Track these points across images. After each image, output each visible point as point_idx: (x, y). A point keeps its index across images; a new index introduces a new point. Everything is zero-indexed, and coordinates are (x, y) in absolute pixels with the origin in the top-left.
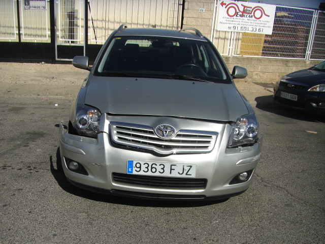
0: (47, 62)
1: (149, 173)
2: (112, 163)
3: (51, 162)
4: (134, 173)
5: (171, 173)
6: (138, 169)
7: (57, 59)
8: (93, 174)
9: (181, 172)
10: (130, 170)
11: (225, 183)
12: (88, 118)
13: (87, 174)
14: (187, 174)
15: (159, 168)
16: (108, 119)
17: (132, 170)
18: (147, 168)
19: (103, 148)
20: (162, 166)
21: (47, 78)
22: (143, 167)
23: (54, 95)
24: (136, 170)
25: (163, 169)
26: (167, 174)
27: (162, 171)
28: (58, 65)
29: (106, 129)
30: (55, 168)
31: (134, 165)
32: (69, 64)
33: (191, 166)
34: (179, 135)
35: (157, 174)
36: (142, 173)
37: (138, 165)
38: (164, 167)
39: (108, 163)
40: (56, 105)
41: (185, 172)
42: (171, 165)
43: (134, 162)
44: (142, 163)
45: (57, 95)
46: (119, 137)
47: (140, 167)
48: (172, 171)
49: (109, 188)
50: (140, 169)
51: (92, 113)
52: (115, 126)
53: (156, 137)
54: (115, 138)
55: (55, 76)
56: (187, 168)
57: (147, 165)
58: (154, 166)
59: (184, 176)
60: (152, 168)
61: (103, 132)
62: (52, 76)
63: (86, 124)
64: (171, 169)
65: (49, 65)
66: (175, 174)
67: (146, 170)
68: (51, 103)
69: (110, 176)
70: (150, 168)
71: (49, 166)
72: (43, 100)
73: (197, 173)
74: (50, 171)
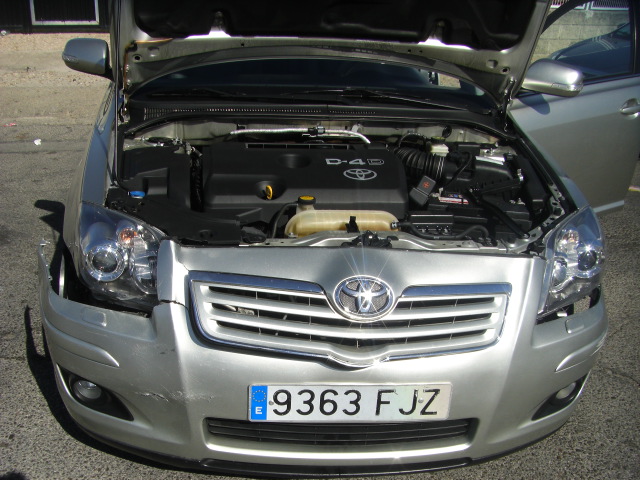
0: (13, 31)
1: (316, 417)
2: (202, 394)
3: (29, 329)
4: (271, 417)
5: (378, 412)
6: (283, 408)
7: (35, 22)
8: (146, 418)
9: (408, 408)
10: (258, 410)
11: (523, 420)
12: (120, 251)
13: (129, 417)
14: (423, 412)
15: (344, 402)
16: (180, 258)
17: (264, 410)
18: (309, 402)
19: (174, 349)
20: (354, 397)
21: (14, 69)
22: (298, 402)
23: (31, 115)
24: (276, 411)
25: (355, 403)
26: (367, 414)
27: (353, 408)
28: (38, 37)
29: (178, 292)
30: (40, 350)
31: (270, 398)
32: (62, 32)
33: (437, 391)
34: (403, 306)
35: (339, 417)
36: (293, 417)
37: (282, 398)
38: (358, 399)
39: (190, 395)
40: (38, 142)
41: (420, 407)
42: (380, 393)
43: (269, 388)
44: (294, 390)
45: (37, 115)
46: (219, 323)
47: (288, 403)
48: (382, 406)
49: (199, 457)
50: (289, 408)
51: (131, 235)
52: (204, 288)
53: (336, 316)
54: (210, 325)
55: (31, 64)
56: (424, 397)
57: (307, 396)
58: (328, 396)
59: (417, 417)
60: (323, 402)
61: (168, 302)
62: (25, 65)
63: (113, 268)
64: (379, 402)
65: (18, 37)
66: (390, 415)
67: (306, 408)
68: (25, 138)
69: (199, 427)
70: (316, 403)
71: (24, 346)
72: (5, 131)
73: (453, 407)
74: (26, 362)
